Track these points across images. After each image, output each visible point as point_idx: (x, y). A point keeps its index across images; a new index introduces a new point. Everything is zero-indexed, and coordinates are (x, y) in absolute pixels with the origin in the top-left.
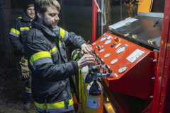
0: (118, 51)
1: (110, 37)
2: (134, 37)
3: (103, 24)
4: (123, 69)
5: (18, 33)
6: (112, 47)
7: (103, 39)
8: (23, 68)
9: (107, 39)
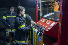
0: (47, 24)
1: (44, 20)
2: (53, 19)
3: (40, 15)
4: (49, 28)
5: (6, 18)
6: (45, 23)
7: (41, 21)
8: (7, 33)
9: (43, 21)
